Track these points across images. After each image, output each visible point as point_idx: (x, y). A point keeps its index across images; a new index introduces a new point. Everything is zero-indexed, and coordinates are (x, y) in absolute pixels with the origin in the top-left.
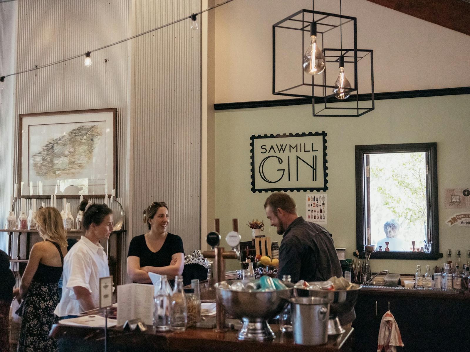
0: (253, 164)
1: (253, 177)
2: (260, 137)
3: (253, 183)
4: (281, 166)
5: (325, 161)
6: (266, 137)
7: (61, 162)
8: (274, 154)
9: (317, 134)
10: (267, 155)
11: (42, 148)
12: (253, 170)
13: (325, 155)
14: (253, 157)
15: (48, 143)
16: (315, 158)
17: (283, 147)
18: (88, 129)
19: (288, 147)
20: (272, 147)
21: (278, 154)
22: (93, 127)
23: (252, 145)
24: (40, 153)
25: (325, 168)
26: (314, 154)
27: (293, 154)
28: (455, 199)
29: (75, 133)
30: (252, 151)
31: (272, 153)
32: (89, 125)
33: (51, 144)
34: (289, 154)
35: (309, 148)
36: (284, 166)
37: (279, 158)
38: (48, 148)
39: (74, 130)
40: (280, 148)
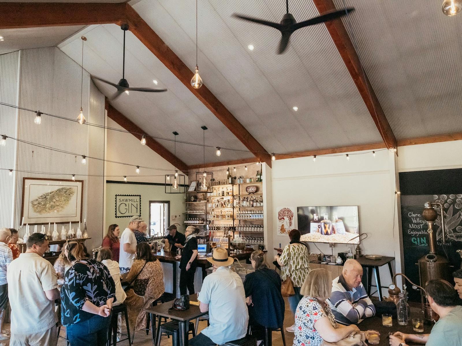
0: (116, 206)
1: (116, 212)
2: (119, 195)
3: (116, 214)
4: (126, 207)
5: (140, 206)
6: (121, 195)
7: (51, 205)
8: (124, 203)
9: (138, 196)
10: (121, 203)
11: (38, 197)
12: (116, 209)
13: (140, 203)
14: (116, 204)
15: (42, 195)
16: (137, 204)
17: (127, 200)
18: (67, 189)
19: (129, 200)
20: (123, 200)
21: (125, 202)
22: (70, 188)
23: (116, 198)
24: (37, 200)
25: (140, 208)
26: (137, 203)
27: (130, 203)
28: (173, 218)
29: (60, 191)
30: (116, 201)
31: (123, 202)
32: (69, 187)
33: (44, 195)
34: (129, 203)
35: (135, 201)
36: (127, 207)
37: (125, 204)
38: (43, 197)
39: (59, 189)
40: (126, 200)
